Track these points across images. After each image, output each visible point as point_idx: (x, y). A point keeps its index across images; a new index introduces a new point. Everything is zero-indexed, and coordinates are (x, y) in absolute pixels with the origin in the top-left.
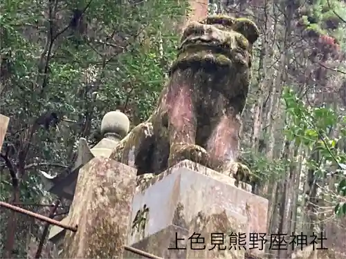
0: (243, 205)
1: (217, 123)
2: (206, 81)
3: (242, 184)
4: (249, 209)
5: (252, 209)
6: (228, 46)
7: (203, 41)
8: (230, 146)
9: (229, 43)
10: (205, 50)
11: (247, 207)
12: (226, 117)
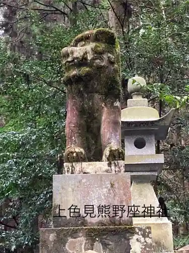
0: (108, 185)
1: (101, 115)
2: (80, 92)
3: (115, 164)
4: (114, 186)
5: (116, 185)
6: (86, 59)
7: (69, 62)
8: (111, 131)
9: (85, 56)
10: (72, 68)
11: (112, 185)
12: (105, 109)
